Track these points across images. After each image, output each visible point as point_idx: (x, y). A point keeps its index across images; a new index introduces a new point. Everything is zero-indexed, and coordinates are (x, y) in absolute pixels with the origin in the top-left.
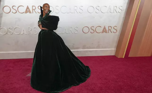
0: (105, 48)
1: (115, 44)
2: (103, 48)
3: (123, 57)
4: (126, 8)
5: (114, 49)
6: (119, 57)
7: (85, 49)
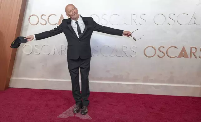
2: (178, 83)
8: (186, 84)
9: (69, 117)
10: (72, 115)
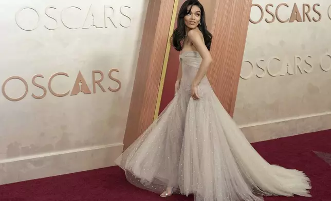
7: (17, 155)
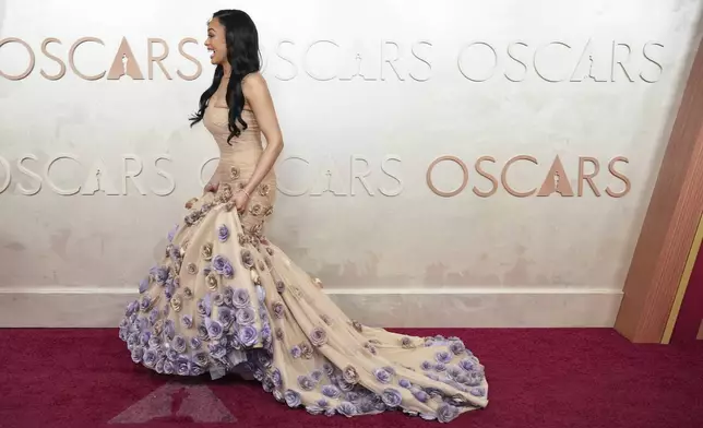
0: (557, 282)
1: (617, 264)
2: (543, 282)
3: (666, 340)
4: (689, 55)
5: (607, 291)
6: (638, 337)
7: (441, 284)
8: (567, 284)
9: (154, 419)
10: (166, 412)
